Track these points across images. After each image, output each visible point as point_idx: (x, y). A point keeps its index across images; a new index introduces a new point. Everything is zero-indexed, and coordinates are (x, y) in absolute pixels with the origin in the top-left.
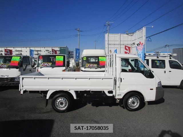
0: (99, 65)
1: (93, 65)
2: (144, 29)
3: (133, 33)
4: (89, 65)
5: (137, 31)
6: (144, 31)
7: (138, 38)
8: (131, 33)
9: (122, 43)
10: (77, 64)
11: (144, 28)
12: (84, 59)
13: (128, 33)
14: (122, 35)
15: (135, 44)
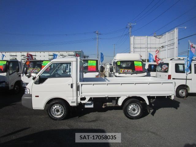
0: (135, 70)
1: (128, 70)
2: (176, 31)
3: (162, 35)
4: (124, 71)
5: (167, 33)
6: (176, 32)
7: (169, 40)
8: (159, 36)
9: (149, 46)
10: (111, 69)
11: (175, 29)
12: (118, 64)
13: (155, 35)
14: (149, 38)
15: (164, 47)
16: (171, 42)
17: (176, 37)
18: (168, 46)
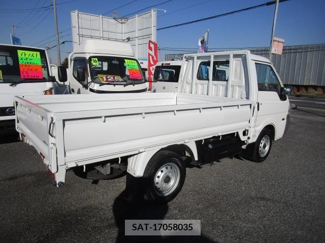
1: (114, 78)
3: (127, 18)
4: (107, 78)
5: (137, 15)
6: (152, 17)
7: (140, 29)
8: (122, 18)
9: (106, 35)
11: (152, 11)
12: (94, 64)
13: (116, 16)
14: (105, 19)
15: (131, 40)
16: (146, 32)
17: (153, 25)
18: (139, 38)
